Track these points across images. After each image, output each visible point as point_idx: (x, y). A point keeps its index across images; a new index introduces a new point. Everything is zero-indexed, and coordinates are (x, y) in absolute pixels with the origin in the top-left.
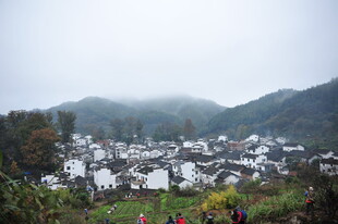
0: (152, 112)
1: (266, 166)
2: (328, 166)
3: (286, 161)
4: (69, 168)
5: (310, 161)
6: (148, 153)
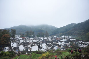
3: (70, 43)
4: (12, 45)
5: (76, 43)
6: (34, 41)
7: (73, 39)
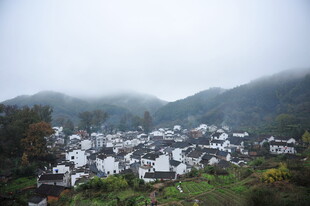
0: (105, 105)
1: (232, 149)
2: (276, 147)
3: (244, 144)
4: (73, 158)
5: (261, 144)
6: (129, 142)
7: (243, 132)
